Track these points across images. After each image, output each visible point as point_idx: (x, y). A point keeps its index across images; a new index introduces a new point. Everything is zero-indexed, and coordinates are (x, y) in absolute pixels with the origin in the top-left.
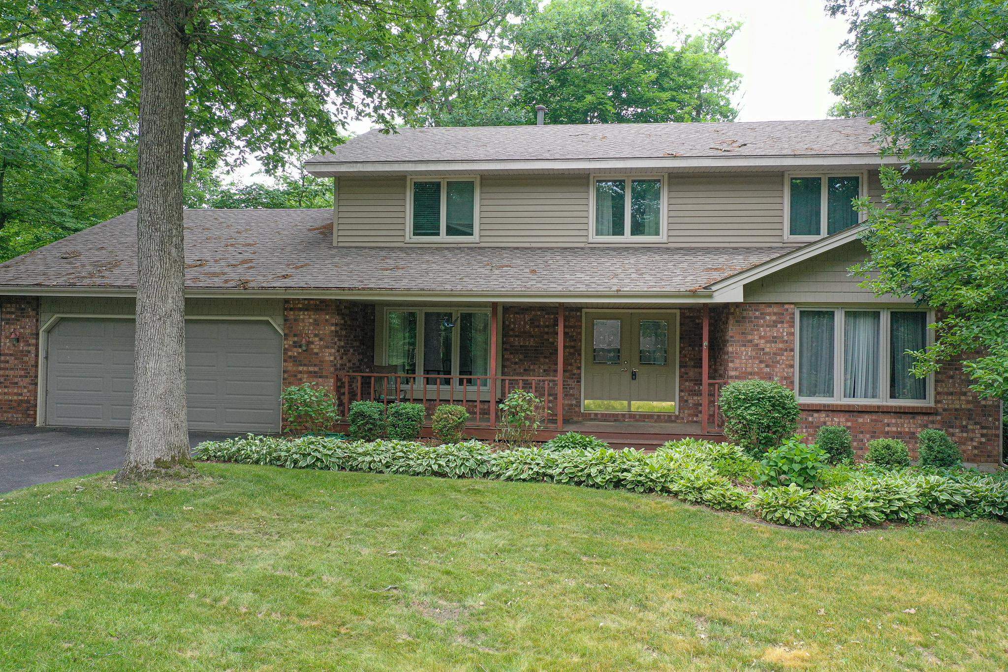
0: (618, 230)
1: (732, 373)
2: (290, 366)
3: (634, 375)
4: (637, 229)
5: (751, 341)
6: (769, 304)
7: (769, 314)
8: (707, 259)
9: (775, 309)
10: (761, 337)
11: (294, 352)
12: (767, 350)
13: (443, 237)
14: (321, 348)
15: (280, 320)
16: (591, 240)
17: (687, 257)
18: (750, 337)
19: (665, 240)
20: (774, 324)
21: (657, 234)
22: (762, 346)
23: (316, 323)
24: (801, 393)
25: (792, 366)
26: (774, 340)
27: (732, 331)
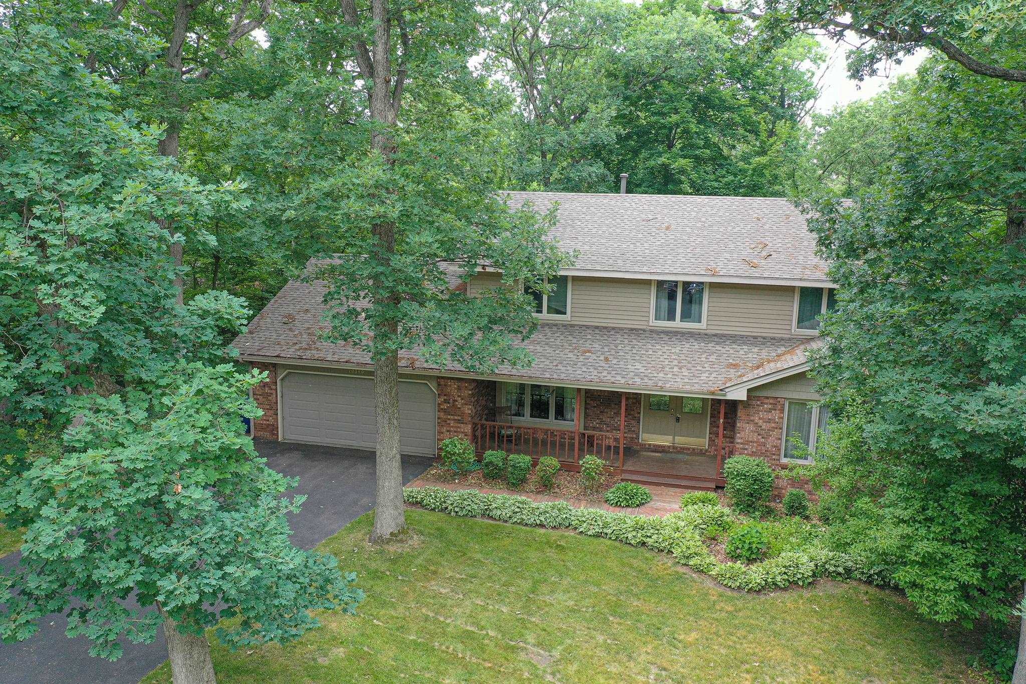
0: (671, 316)
1: (739, 441)
2: (442, 415)
3: (678, 420)
4: (686, 316)
5: (753, 421)
6: (767, 398)
7: (767, 404)
8: (731, 351)
9: (771, 401)
10: (760, 419)
11: (445, 406)
12: (764, 427)
13: (545, 315)
14: (462, 404)
15: (435, 384)
16: (651, 324)
17: (718, 348)
18: (752, 418)
19: (704, 327)
20: (770, 411)
21: (700, 322)
22: (760, 424)
23: (459, 388)
24: (785, 456)
25: (780, 439)
26: (769, 421)
27: (740, 413)
